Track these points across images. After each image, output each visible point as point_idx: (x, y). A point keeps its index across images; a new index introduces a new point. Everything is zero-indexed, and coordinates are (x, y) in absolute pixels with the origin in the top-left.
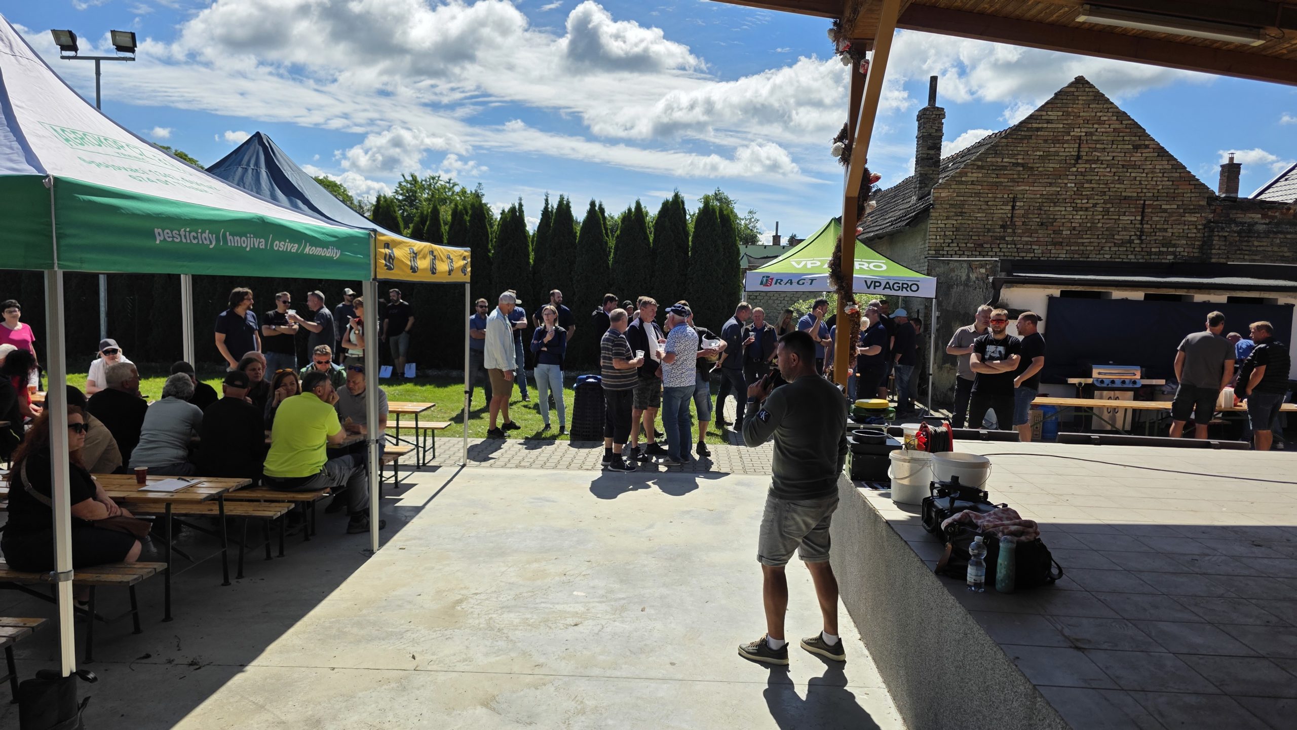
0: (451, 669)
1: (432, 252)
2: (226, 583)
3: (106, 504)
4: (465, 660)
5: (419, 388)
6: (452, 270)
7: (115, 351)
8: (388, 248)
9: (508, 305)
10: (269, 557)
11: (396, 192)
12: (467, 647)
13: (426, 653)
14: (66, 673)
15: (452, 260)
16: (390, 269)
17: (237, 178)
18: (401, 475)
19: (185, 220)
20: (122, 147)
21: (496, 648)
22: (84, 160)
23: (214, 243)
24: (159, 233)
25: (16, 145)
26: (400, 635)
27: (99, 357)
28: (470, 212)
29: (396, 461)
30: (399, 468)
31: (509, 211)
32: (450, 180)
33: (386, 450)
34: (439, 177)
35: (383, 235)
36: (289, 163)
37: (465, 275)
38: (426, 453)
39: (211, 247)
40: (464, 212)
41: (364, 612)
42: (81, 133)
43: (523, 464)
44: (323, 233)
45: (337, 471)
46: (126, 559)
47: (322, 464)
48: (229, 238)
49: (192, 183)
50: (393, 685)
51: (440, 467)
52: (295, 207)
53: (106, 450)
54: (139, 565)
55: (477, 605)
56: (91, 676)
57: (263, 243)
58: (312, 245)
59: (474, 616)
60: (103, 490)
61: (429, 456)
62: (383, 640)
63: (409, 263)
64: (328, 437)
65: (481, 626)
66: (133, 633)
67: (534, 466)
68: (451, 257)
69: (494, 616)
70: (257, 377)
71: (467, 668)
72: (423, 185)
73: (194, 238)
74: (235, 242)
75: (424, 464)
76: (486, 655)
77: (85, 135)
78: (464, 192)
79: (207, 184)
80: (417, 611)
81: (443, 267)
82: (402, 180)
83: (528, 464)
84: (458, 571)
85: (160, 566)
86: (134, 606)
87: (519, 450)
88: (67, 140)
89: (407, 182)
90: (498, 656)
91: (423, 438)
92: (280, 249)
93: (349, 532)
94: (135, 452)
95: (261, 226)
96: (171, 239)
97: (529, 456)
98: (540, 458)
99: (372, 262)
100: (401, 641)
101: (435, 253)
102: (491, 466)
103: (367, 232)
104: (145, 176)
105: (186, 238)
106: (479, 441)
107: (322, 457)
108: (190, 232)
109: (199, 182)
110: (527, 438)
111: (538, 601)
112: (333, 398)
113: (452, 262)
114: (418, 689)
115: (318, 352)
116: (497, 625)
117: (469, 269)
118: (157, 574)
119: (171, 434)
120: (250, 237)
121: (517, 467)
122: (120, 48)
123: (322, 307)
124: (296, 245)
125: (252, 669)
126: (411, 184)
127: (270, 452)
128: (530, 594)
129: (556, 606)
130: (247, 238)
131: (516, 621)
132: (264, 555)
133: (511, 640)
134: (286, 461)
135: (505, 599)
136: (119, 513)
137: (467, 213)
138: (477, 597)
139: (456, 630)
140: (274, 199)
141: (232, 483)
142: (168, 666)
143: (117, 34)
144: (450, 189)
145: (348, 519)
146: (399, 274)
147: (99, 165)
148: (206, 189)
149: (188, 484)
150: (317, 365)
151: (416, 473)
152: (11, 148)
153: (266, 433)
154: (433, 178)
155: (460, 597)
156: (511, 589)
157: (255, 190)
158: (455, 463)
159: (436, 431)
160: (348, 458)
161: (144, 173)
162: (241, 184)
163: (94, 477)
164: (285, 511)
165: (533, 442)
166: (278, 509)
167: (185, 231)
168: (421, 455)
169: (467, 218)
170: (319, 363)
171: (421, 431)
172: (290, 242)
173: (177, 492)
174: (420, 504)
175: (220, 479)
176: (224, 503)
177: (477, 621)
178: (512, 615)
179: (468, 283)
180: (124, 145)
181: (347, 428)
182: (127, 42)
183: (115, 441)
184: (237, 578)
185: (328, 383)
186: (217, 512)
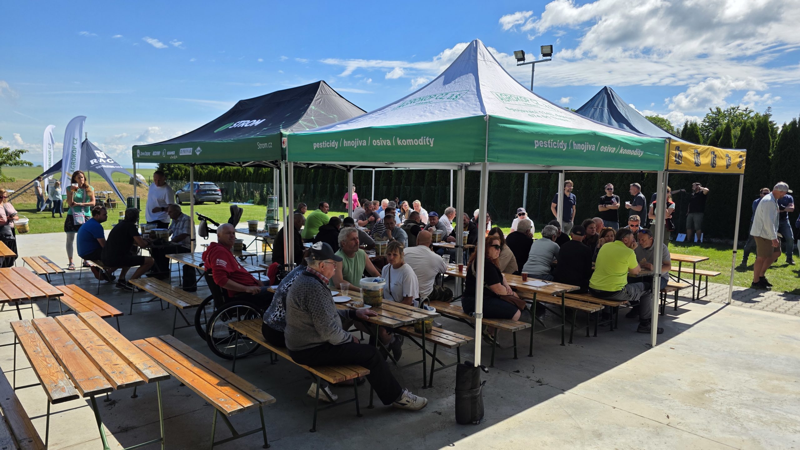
0: (693, 432)
1: (714, 152)
2: (563, 344)
3: (506, 288)
4: (705, 430)
5: (703, 249)
6: (729, 165)
7: (524, 214)
8: (678, 150)
9: (781, 192)
10: (588, 335)
11: (704, 121)
12: (709, 422)
13: (677, 417)
14: (476, 365)
15: (730, 158)
16: (679, 163)
17: (590, 115)
18: (680, 303)
19: (551, 135)
20: (528, 100)
21: (732, 429)
22: (508, 108)
23: (565, 148)
24: (537, 143)
25: (478, 103)
26: (661, 401)
27: (517, 217)
28: (756, 127)
29: (677, 293)
30: (678, 298)
31: (790, 125)
32: (747, 109)
33: (669, 284)
34: (738, 107)
35: (676, 141)
36: (623, 104)
37: (740, 168)
38: (700, 292)
39: (564, 150)
40: (751, 128)
41: (640, 380)
42: (509, 95)
43: (778, 310)
44: (633, 141)
45: (633, 291)
46: (513, 318)
47: (624, 285)
48: (574, 144)
49: (560, 116)
50: (651, 429)
51: (710, 302)
52: (621, 127)
53: (510, 261)
54: (519, 323)
55: (722, 397)
56: (486, 369)
57: (594, 148)
58: (624, 148)
59: (718, 404)
60: (506, 281)
61: (702, 293)
62: (649, 400)
63: (693, 160)
64: (629, 270)
65: (722, 411)
66: (514, 358)
67: (788, 312)
68: (729, 156)
69: (734, 408)
70: (593, 232)
71: (706, 436)
72: (725, 114)
73: (555, 145)
74: (578, 147)
75: (698, 298)
76: (723, 431)
77: (511, 96)
78: (757, 115)
79: (569, 117)
80: (676, 389)
81: (721, 163)
82: (710, 112)
83: (783, 311)
84: (711, 371)
85: (528, 325)
86: (515, 344)
87: (777, 300)
88: (502, 99)
89: (713, 113)
90: (732, 435)
91: (698, 282)
92: (604, 151)
93: (638, 332)
94: (525, 266)
95: (594, 138)
96: (542, 146)
97: (785, 305)
98: (794, 308)
99: (666, 158)
100: (661, 404)
101: (716, 153)
102: (751, 307)
103: (664, 139)
104: (535, 114)
105: (550, 145)
106: (743, 289)
107: (624, 281)
108: (553, 142)
109: (565, 116)
110: (786, 292)
111: (773, 407)
112: (634, 245)
113: (730, 159)
114: (668, 437)
115: (632, 219)
116: (736, 415)
117: (744, 165)
118: (526, 330)
119: (544, 258)
120: (587, 144)
121: (773, 311)
122: (544, 55)
123: (639, 193)
124: (615, 148)
125: (568, 393)
126: (716, 114)
127: (594, 274)
128: (767, 401)
129: (789, 415)
130: (585, 144)
131: (752, 416)
132: (586, 334)
133: (745, 428)
134: (603, 280)
135: (745, 399)
136: (512, 294)
137: (753, 128)
138: (723, 392)
139: (702, 409)
140: (610, 124)
141: (569, 287)
142: (527, 379)
143: (544, 47)
144: (746, 115)
145: (638, 324)
146: (684, 167)
147: (514, 110)
148: (567, 119)
149: (546, 284)
150: (630, 227)
151: (691, 304)
152: (476, 105)
153: (593, 263)
154: (733, 109)
155: (709, 388)
156: (751, 393)
157: (600, 120)
158: (722, 301)
159: (709, 277)
160: (641, 284)
161: (536, 113)
162: (592, 118)
163: (503, 275)
164: (598, 309)
165: (791, 295)
166: (595, 308)
167: (550, 141)
168: (696, 293)
169: (753, 132)
170: (632, 226)
171: (697, 277)
172: (611, 146)
173: (540, 287)
174: (691, 323)
175: (563, 284)
176: (565, 299)
177: (719, 408)
178: (749, 411)
179: (742, 174)
180: (529, 99)
181: (642, 266)
182: (548, 51)
183: (514, 257)
184: (569, 343)
185: (632, 236)
186: (561, 303)
